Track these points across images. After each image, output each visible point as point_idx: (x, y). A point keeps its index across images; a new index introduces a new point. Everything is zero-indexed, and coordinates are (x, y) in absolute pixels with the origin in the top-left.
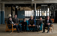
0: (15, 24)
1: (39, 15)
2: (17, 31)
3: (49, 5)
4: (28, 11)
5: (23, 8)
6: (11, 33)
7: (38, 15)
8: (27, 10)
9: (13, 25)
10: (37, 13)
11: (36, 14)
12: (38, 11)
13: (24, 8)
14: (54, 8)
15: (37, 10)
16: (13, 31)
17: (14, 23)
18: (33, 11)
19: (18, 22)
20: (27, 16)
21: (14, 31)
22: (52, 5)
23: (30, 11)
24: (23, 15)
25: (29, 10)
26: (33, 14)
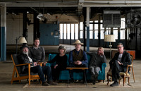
0: (35, 64)
1: (99, 36)
2: (41, 82)
3: (125, 11)
4: (69, 25)
5: (54, 16)
6: (26, 86)
7: (96, 37)
8: (66, 23)
9: (30, 66)
10: (94, 30)
11: (91, 33)
12: (96, 26)
13: (56, 17)
14: (136, 19)
15: (94, 23)
16: (30, 80)
17: (34, 61)
18: (82, 24)
19: (43, 57)
20: (65, 38)
21: (34, 82)
22: (133, 10)
23: (73, 25)
24: (54, 34)
25: (71, 23)
26: (82, 33)
